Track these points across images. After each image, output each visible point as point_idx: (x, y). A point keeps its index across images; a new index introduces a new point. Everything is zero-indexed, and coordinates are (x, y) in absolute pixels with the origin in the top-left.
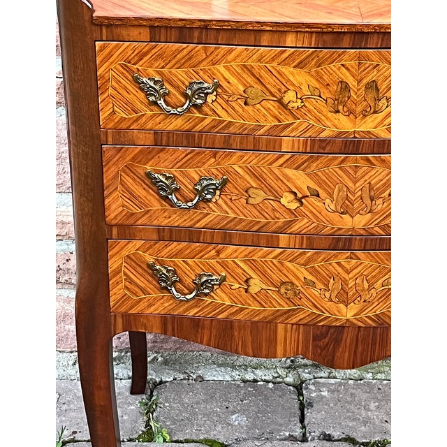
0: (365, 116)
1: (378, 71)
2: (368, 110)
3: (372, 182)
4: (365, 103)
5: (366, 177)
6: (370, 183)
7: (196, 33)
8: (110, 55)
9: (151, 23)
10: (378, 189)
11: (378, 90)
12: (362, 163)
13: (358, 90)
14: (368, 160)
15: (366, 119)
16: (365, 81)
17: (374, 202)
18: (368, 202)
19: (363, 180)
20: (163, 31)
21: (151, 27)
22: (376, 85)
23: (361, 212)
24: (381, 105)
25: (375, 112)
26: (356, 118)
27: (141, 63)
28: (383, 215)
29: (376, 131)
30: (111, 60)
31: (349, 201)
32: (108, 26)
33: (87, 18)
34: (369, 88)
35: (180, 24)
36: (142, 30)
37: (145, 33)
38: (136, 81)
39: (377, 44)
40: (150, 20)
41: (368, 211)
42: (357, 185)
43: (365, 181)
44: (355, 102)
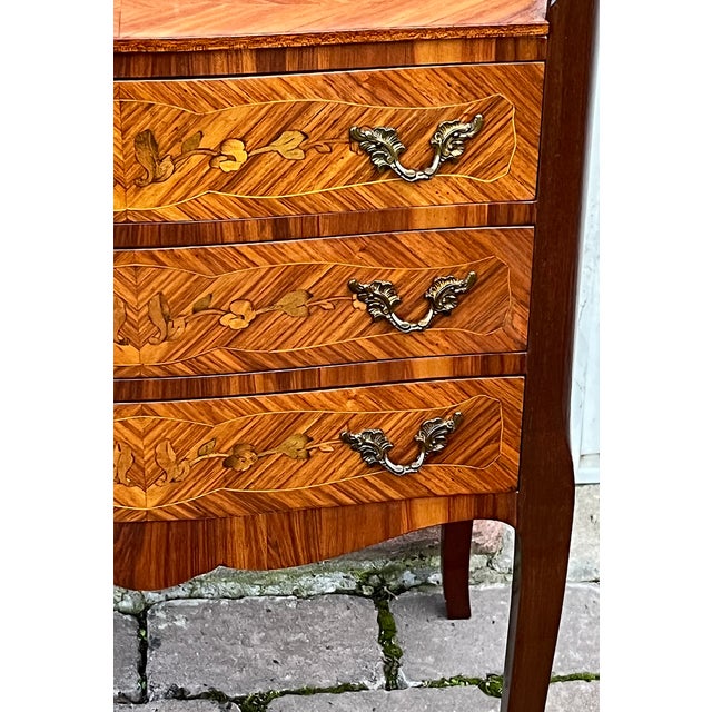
0: (140, 187)
1: (153, 115)
2: (144, 177)
3: (164, 292)
4: (137, 167)
5: (154, 285)
6: (160, 294)
10: (174, 302)
11: (155, 145)
12: (144, 262)
13: (124, 145)
14: (153, 257)
15: (141, 193)
16: (133, 131)
17: (170, 323)
18: (161, 323)
19: (149, 288)
22: (152, 137)
23: (151, 340)
24: (164, 168)
25: (155, 180)
26: (126, 190)
28: (187, 343)
29: (159, 210)
31: (130, 323)
34: (141, 142)
39: (145, 73)
41: (162, 338)
42: (141, 297)
43: (153, 290)
44: (122, 164)
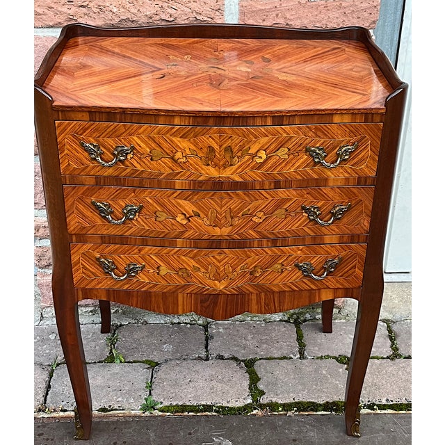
0: (225, 168)
1: (232, 140)
2: (227, 164)
3: (232, 208)
4: (224, 160)
5: (228, 205)
6: (230, 208)
7: (118, 116)
8: (65, 129)
9: (90, 109)
10: (235, 212)
11: (232, 151)
12: (225, 196)
13: (220, 152)
14: (228, 194)
15: (225, 170)
16: (224, 146)
17: (233, 219)
18: (230, 219)
19: (226, 206)
20: (97, 114)
21: (90, 112)
22: (231, 148)
23: (225, 226)
24: (234, 161)
25: (231, 165)
26: (220, 169)
27: (84, 134)
28: (239, 227)
29: (232, 177)
30: (65, 133)
31: (218, 219)
32: (62, 111)
33: (49, 106)
34: (226, 151)
35: (108, 110)
36: (84, 114)
37: (86, 116)
38: (82, 145)
39: (230, 124)
40: (89, 107)
41: (230, 225)
42: (223, 209)
44: (219, 159)
